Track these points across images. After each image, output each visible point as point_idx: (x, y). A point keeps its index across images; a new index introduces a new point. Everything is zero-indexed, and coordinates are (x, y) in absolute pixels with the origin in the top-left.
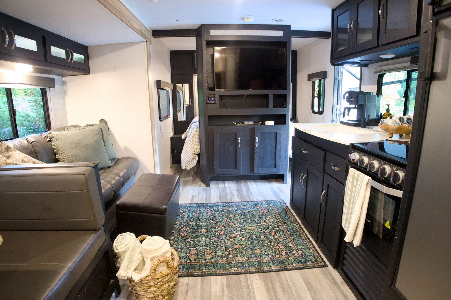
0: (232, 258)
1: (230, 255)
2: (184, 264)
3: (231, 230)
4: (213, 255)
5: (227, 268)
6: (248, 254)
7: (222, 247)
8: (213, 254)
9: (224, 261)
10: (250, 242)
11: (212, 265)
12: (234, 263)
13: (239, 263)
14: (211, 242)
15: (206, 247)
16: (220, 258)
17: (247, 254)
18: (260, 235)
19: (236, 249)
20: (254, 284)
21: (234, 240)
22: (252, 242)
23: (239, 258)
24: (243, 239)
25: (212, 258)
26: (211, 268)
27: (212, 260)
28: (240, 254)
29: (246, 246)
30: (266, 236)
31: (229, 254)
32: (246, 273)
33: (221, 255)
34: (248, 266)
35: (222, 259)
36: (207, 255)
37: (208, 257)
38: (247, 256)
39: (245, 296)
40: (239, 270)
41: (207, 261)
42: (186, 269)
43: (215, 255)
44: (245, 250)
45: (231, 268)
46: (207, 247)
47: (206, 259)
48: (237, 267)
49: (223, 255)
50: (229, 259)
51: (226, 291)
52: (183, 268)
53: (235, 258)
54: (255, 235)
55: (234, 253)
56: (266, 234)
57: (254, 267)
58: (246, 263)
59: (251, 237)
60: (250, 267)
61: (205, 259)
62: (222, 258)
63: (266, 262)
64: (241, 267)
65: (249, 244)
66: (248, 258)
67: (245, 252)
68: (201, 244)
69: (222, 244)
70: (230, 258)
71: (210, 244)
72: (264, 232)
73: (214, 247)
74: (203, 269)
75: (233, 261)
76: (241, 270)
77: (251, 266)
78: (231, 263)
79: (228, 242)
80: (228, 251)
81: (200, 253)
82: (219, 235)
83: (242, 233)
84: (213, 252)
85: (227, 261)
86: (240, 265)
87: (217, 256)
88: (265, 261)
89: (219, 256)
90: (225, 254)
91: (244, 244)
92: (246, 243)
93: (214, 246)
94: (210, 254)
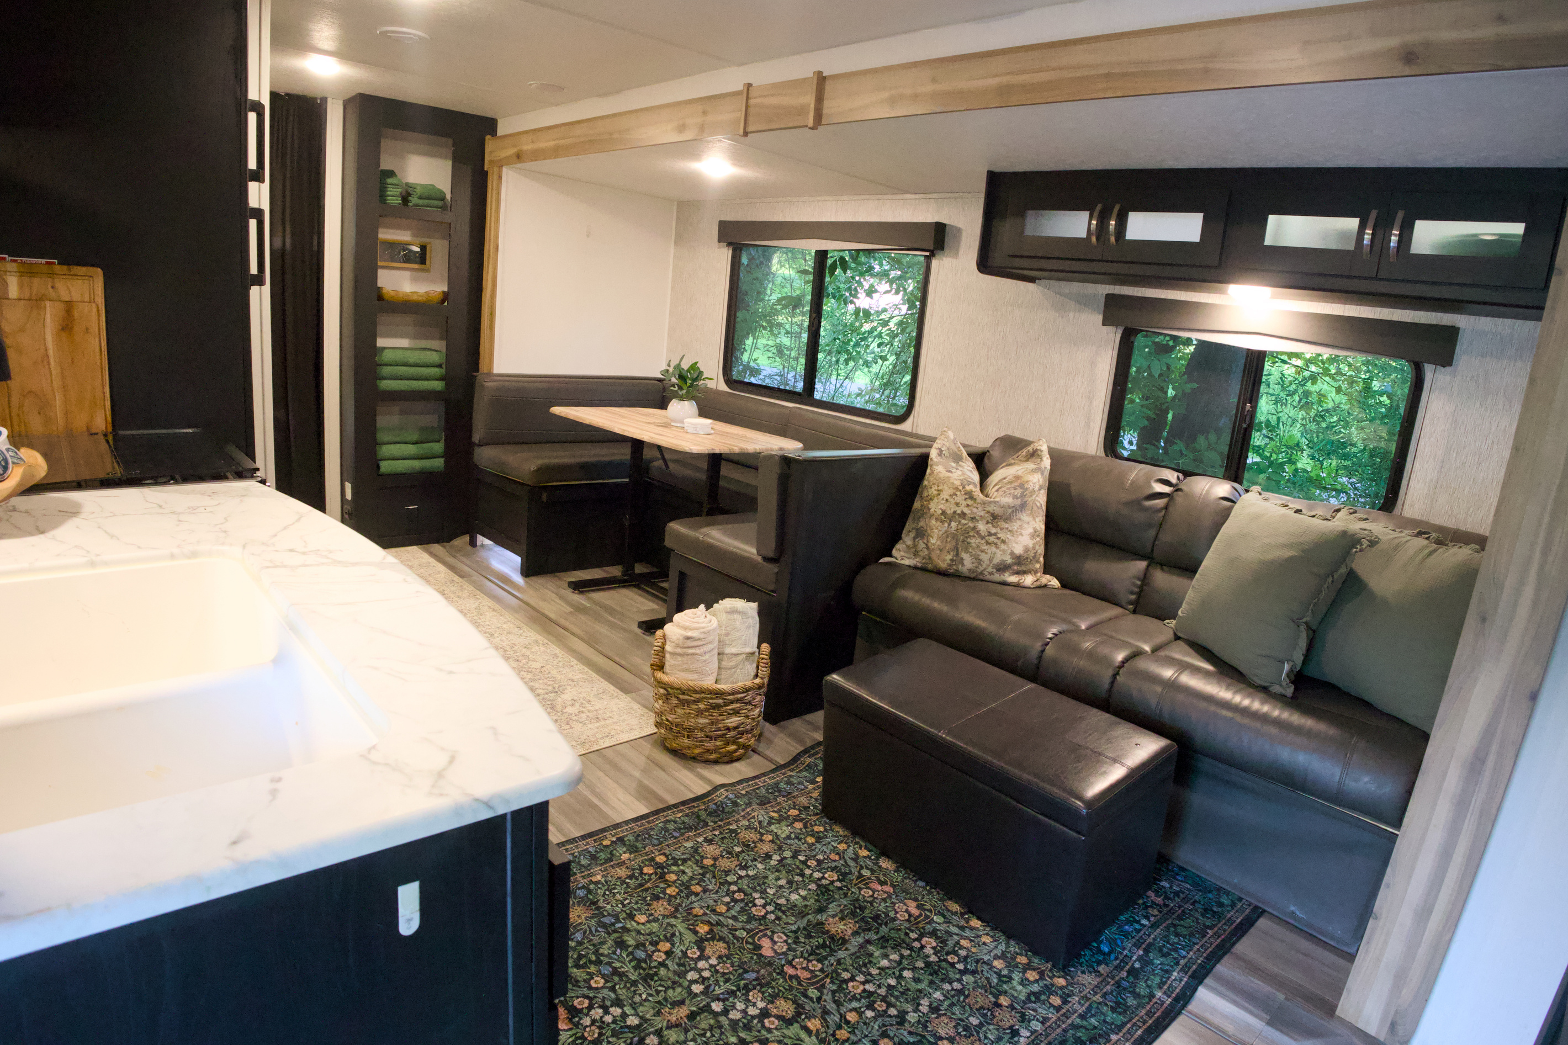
1: (656, 873)
2: (743, 810)
3: (746, 972)
4: (702, 858)
5: (631, 838)
6: (605, 893)
7: (705, 891)
8: (708, 862)
9: (656, 854)
10: (630, 941)
11: (675, 835)
12: (621, 855)
13: (610, 860)
14: (756, 895)
15: (751, 873)
16: (677, 858)
17: (607, 893)
18: (613, 989)
19: (656, 899)
21: (694, 932)
22: (621, 944)
23: (621, 873)
24: (665, 946)
25: (696, 850)
26: (671, 828)
27: (689, 844)
28: (629, 887)
29: (631, 916)
31: (661, 878)
33: (682, 866)
34: (577, 860)
35: (664, 854)
36: (717, 852)
37: (711, 850)
38: (599, 886)
40: (595, 841)
41: (702, 839)
42: (727, 806)
43: (696, 861)
44: (624, 906)
45: (620, 840)
46: (747, 876)
47: (710, 842)
48: (607, 846)
49: (675, 868)
50: (646, 860)
51: (591, 798)
52: (735, 804)
53: (633, 869)
54: (634, 983)
55: (649, 885)
58: (589, 865)
59: (644, 965)
62: (670, 857)
64: (596, 851)
65: (626, 930)
66: (594, 879)
67: (619, 898)
68: (778, 879)
69: (715, 901)
70: (647, 863)
71: (755, 891)
72: (604, 1009)
73: (729, 884)
75: (629, 859)
76: (588, 844)
78: (630, 853)
79: (705, 914)
80: (672, 883)
81: (743, 851)
82: (769, 933)
83: (692, 975)
84: (714, 865)
85: (646, 854)
86: (602, 856)
87: (690, 859)
89: (685, 861)
90: (672, 872)
91: (643, 924)
92: (639, 932)
93: (734, 888)
94: (715, 859)
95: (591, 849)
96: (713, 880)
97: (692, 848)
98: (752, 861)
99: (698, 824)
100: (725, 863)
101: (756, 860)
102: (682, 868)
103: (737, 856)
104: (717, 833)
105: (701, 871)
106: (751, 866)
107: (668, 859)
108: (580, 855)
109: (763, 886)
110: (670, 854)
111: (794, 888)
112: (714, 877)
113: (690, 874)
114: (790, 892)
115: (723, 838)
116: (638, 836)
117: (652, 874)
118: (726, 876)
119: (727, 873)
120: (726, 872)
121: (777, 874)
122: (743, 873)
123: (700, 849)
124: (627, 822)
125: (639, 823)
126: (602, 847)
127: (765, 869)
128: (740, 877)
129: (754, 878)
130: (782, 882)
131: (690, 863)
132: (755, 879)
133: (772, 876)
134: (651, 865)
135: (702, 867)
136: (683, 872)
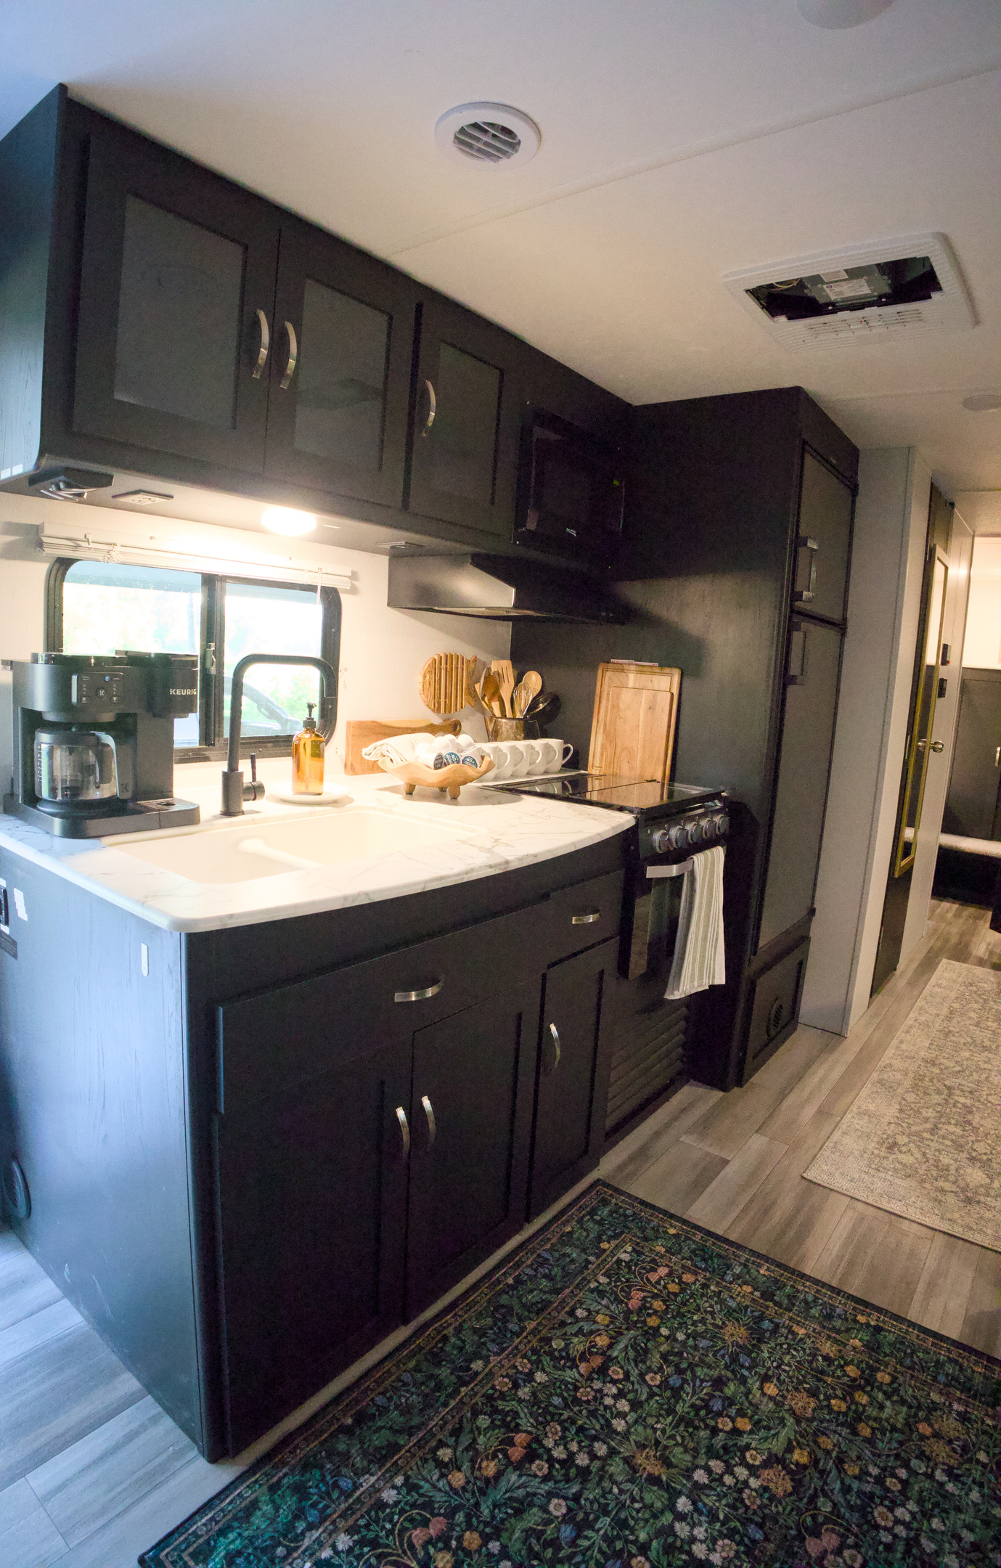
0: (852, 1361)
1: (854, 1380)
3: (760, 1526)
4: (927, 1420)
5: (891, 1338)
6: (781, 1345)
7: (870, 1441)
8: (924, 1429)
9: (889, 1370)
10: (730, 1389)
11: (942, 1378)
12: (856, 1338)
13: (838, 1332)
14: (912, 1506)
15: (950, 1487)
16: (902, 1393)
17: (785, 1346)
18: (651, 1395)
19: (813, 1393)
21: (789, 1449)
22: (719, 1383)
23: (828, 1348)
24: (744, 1424)
25: (934, 1407)
26: (949, 1369)
27: (935, 1397)
28: (811, 1362)
29: (765, 1379)
30: (635, 1373)
31: (852, 1388)
32: (838, 1291)
33: (893, 1403)
35: (894, 1379)
36: (952, 1434)
37: (950, 1425)
38: (790, 1336)
40: (857, 1308)
41: (961, 1409)
43: (916, 1415)
44: (778, 1367)
45: (878, 1329)
46: (942, 1485)
47: (964, 1418)
48: (855, 1321)
49: (880, 1396)
50: (867, 1364)
53: (842, 1358)
54: (671, 1411)
55: (829, 1380)
56: (627, 1375)
57: (798, 1291)
58: (814, 1317)
59: (703, 1413)
60: (810, 1298)
61: (969, 1420)
62: (895, 1385)
63: (746, 1283)
64: (839, 1316)
65: (743, 1381)
66: (795, 1328)
67: (787, 1358)
68: (970, 1528)
69: (859, 1458)
70: (864, 1365)
71: (920, 1502)
72: (620, 1395)
73: (906, 1465)
74: (986, 1377)
75: (854, 1348)
76: (845, 1304)
77: (805, 1301)
78: (867, 1345)
79: (828, 1452)
80: (853, 1402)
81: (984, 1465)
82: (851, 1541)
83: (717, 1466)
84: (923, 1438)
85: (877, 1361)
86: (839, 1323)
87: (910, 1407)
88: (748, 1289)
89: (903, 1402)
90: (870, 1396)
91: (764, 1394)
92: (749, 1392)
93: (903, 1473)
94: (937, 1435)
95: (838, 1311)
96: (895, 1445)
97: (933, 1402)
98: (974, 1481)
99: (982, 1395)
100: (940, 1451)
101: (981, 1485)
102: (888, 1403)
103: (970, 1460)
104: (989, 1422)
105: (899, 1426)
106: (964, 1484)
107: (890, 1385)
108: (821, 1305)
109: (936, 1511)
110: (900, 1385)
111: (969, 1556)
112: (901, 1443)
113: (884, 1416)
114: (956, 1553)
115: (985, 1433)
116: (902, 1343)
117: (849, 1376)
118: (917, 1457)
119: (922, 1456)
120: (923, 1452)
121: (978, 1522)
122: (940, 1475)
123: (939, 1413)
124: (912, 1324)
125: (922, 1336)
126: (852, 1317)
127: (975, 1505)
128: (930, 1476)
129: (946, 1496)
130: (968, 1537)
131: (905, 1409)
132: (944, 1497)
133: (967, 1517)
134: (863, 1372)
135: (907, 1424)
136: (882, 1407)
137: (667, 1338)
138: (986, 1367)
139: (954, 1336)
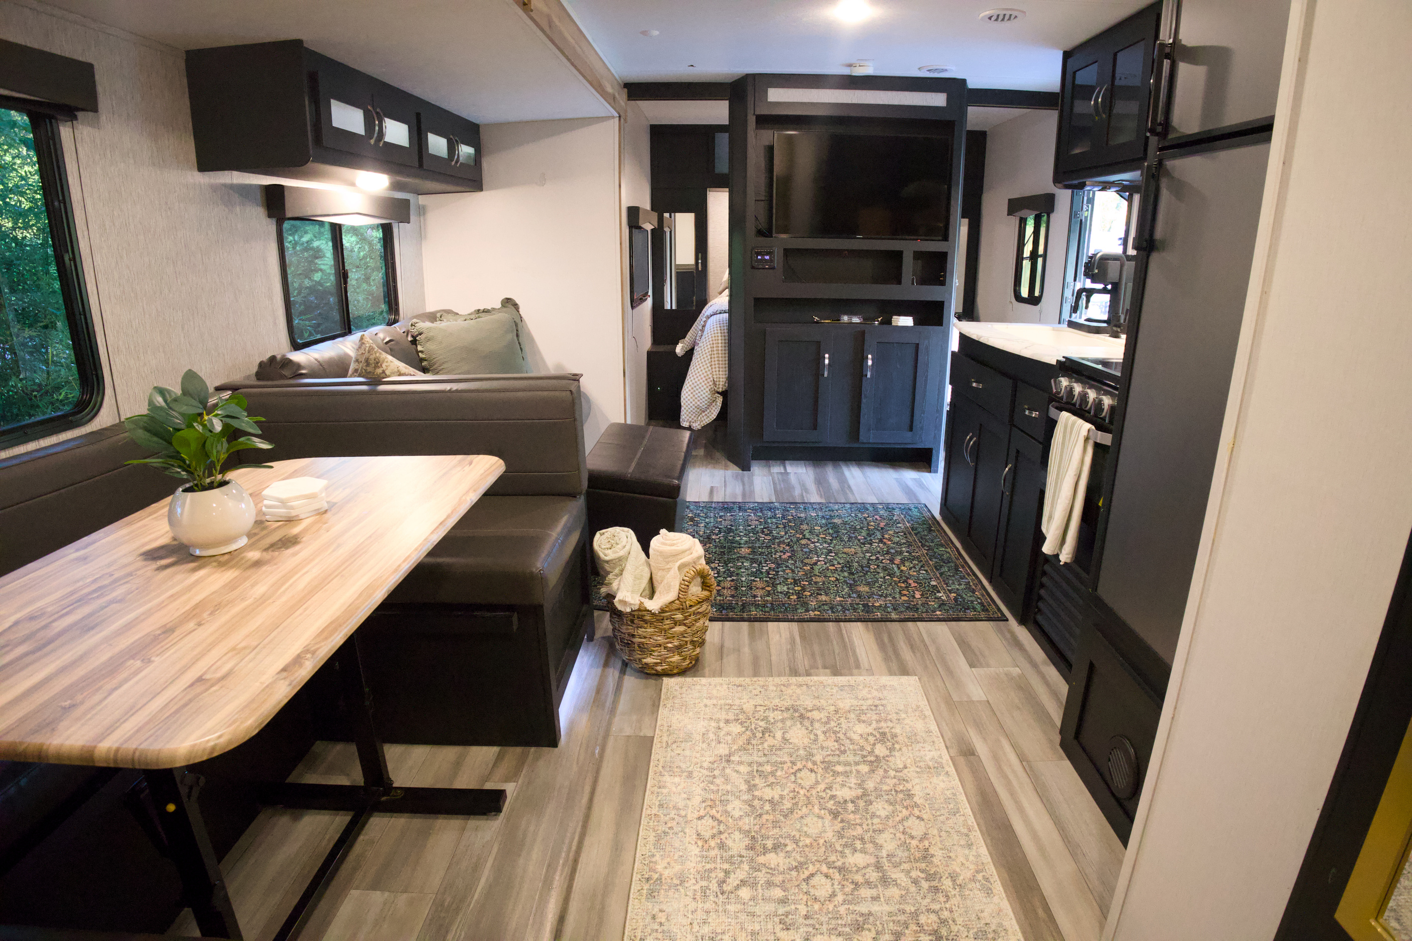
0: (810, 597)
1: (804, 592)
3: (806, 552)
4: (769, 591)
5: (799, 611)
6: (842, 592)
7: (786, 579)
8: (769, 589)
9: (793, 600)
10: (846, 574)
11: (769, 605)
12: (815, 605)
13: (823, 605)
14: (764, 571)
15: (753, 578)
16: (783, 595)
17: (840, 592)
18: (868, 563)
19: (816, 583)
20: (854, 636)
21: (812, 568)
22: (852, 574)
23: (824, 598)
24: (832, 568)
25: (768, 596)
26: (767, 610)
27: (769, 599)
28: (826, 591)
29: (837, 580)
30: (881, 565)
31: (804, 589)
32: (838, 621)
33: (785, 591)
34: (843, 610)
35: (789, 598)
36: (758, 590)
37: (759, 593)
38: (841, 596)
39: (837, 652)
40: (823, 616)
41: (757, 599)
42: (716, 609)
43: (774, 591)
44: (836, 585)
45: (807, 611)
46: (756, 578)
47: (755, 596)
48: (819, 612)
49: (791, 591)
51: (799, 643)
53: (815, 597)
54: (857, 562)
55: (814, 589)
56: (881, 562)
57: (854, 612)
58: (838, 606)
59: (848, 566)
60: (847, 612)
61: (752, 596)
62: (787, 596)
63: (880, 606)
64: (828, 611)
65: (844, 577)
66: (842, 599)
67: (835, 589)
68: (742, 572)
69: (787, 574)
70: (804, 597)
71: (762, 573)
72: (877, 558)
73: (770, 578)
74: (750, 611)
75: (812, 602)
76: (829, 615)
77: (848, 610)
78: (808, 604)
79: (799, 572)
80: (800, 586)
81: (742, 587)
82: (778, 559)
83: (829, 558)
84: (768, 586)
85: (799, 601)
86: (826, 607)
87: (778, 592)
88: (877, 604)
89: (781, 593)
90: (795, 590)
91: (833, 577)
92: (839, 575)
93: (770, 576)
94: (763, 588)
95: (830, 612)
96: (777, 581)
98: (745, 582)
99: (750, 604)
100: (761, 585)
101: (742, 582)
103: (748, 586)
104: (745, 598)
105: (779, 586)
106: (748, 580)
108: (840, 611)
109: (755, 572)
110: (785, 597)
111: (741, 567)
113: (786, 587)
114: (745, 566)
116: (793, 610)
117: (807, 591)
118: (768, 581)
121: (740, 574)
123: (765, 594)
126: (822, 611)
127: (743, 577)
128: (761, 579)
132: (754, 576)
133: (744, 574)
134: (802, 595)
135: (776, 587)
136: (788, 588)
137: (884, 577)
138: (751, 615)
139: (770, 624)
